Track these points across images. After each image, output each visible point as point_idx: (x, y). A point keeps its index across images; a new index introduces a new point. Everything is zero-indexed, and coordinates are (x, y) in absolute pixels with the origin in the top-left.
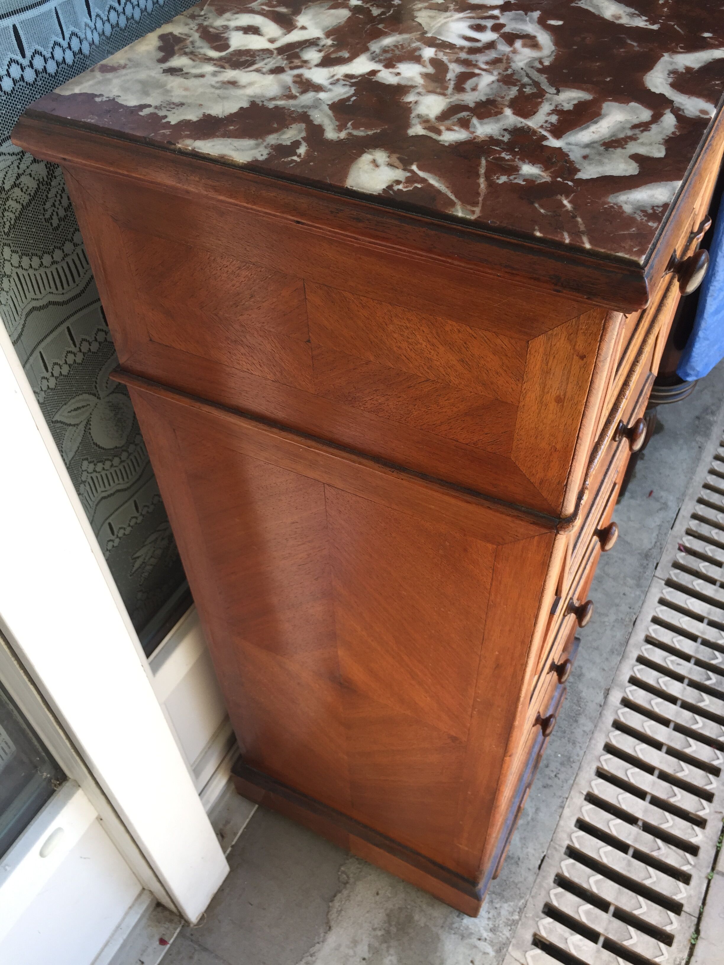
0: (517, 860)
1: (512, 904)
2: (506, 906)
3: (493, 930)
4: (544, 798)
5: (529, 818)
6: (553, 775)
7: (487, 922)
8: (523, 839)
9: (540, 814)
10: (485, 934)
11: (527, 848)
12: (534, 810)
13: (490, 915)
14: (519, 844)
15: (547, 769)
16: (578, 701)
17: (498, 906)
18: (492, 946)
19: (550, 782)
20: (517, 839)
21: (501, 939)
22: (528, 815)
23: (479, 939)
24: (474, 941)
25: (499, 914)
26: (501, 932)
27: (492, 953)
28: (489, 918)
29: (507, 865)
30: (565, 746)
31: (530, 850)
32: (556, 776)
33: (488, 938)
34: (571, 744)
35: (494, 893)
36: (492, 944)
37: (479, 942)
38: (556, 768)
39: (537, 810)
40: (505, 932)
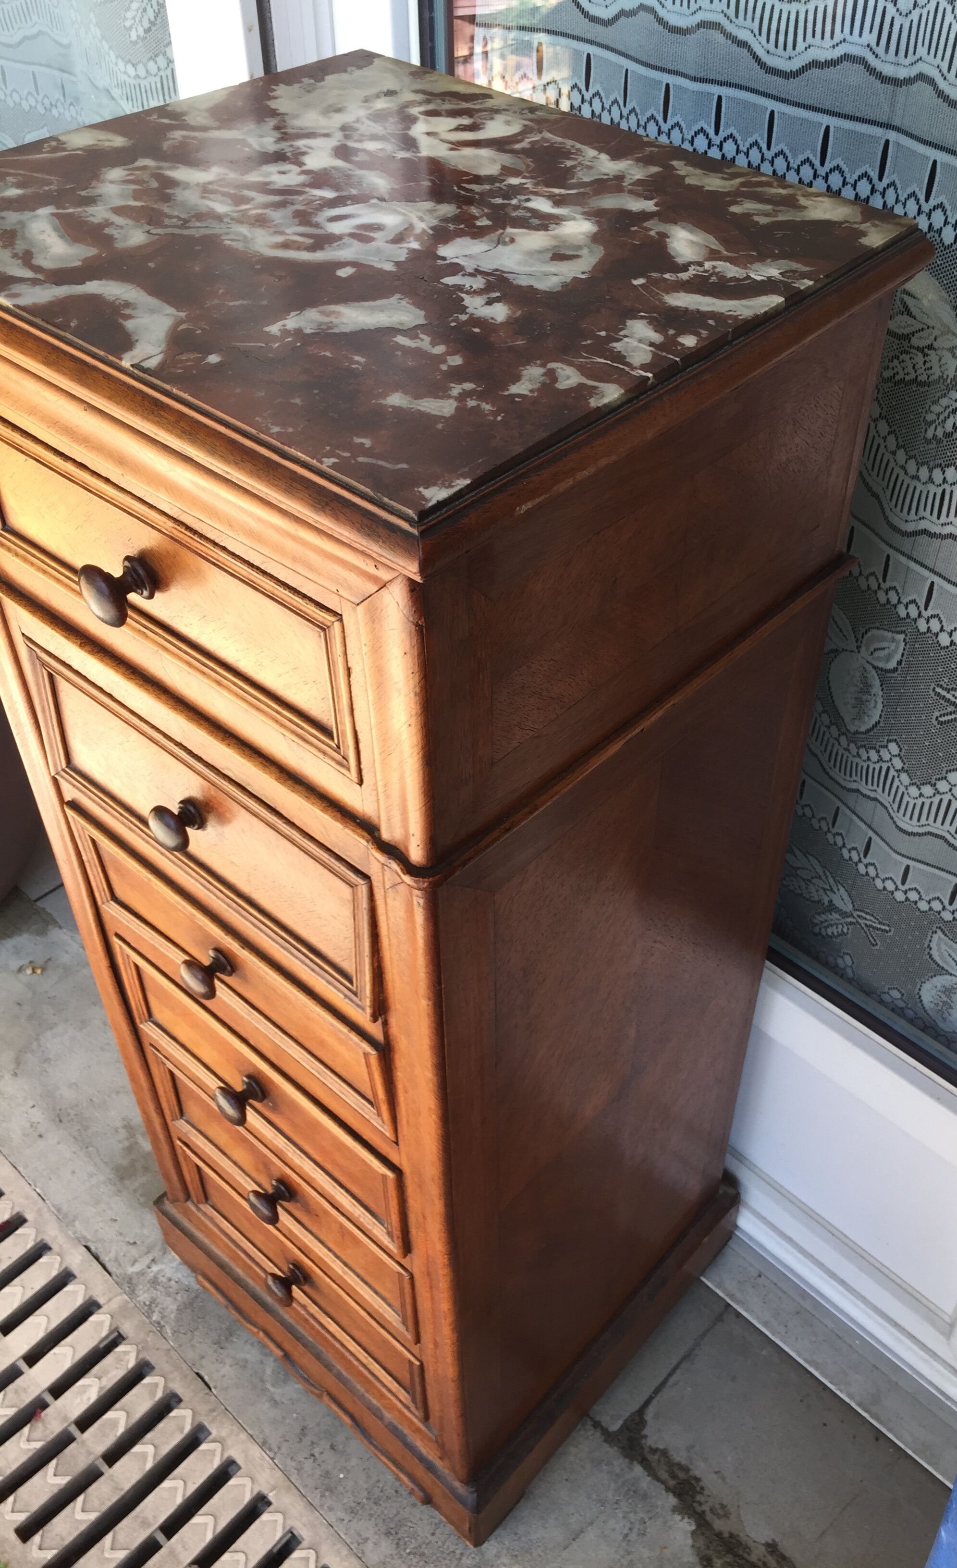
0: (222, 1345)
1: (172, 1316)
2: (174, 1307)
3: (155, 1282)
4: (288, 1421)
5: (269, 1386)
6: (316, 1451)
7: (168, 1275)
8: (243, 1365)
9: (267, 1405)
10: (155, 1268)
11: (231, 1366)
12: (277, 1398)
13: (173, 1283)
14: (241, 1355)
15: (328, 1447)
16: (422, 1555)
17: (179, 1297)
18: (138, 1274)
19: (307, 1440)
20: (248, 1356)
21: (141, 1287)
22: (273, 1386)
23: (153, 1260)
24: (156, 1253)
25: (168, 1295)
26: (148, 1290)
27: (131, 1270)
28: (170, 1280)
29: (221, 1329)
30: (353, 1493)
31: (226, 1370)
32: (313, 1455)
33: (150, 1270)
34: (353, 1505)
35: (196, 1297)
36: (142, 1273)
37: (151, 1258)
38: (323, 1462)
39: (275, 1403)
40: (146, 1295)
